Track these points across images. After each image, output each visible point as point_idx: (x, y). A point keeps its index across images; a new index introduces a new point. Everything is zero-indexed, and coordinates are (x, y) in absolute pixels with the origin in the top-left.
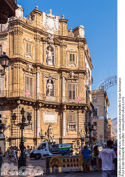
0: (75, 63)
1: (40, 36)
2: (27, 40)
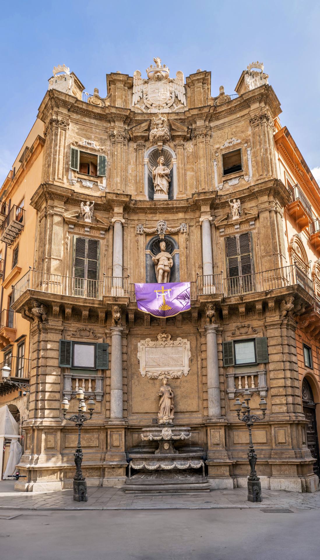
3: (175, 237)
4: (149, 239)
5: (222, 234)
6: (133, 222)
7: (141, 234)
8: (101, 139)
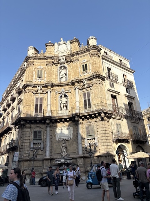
0: (88, 71)
1: (51, 61)
2: (39, 68)
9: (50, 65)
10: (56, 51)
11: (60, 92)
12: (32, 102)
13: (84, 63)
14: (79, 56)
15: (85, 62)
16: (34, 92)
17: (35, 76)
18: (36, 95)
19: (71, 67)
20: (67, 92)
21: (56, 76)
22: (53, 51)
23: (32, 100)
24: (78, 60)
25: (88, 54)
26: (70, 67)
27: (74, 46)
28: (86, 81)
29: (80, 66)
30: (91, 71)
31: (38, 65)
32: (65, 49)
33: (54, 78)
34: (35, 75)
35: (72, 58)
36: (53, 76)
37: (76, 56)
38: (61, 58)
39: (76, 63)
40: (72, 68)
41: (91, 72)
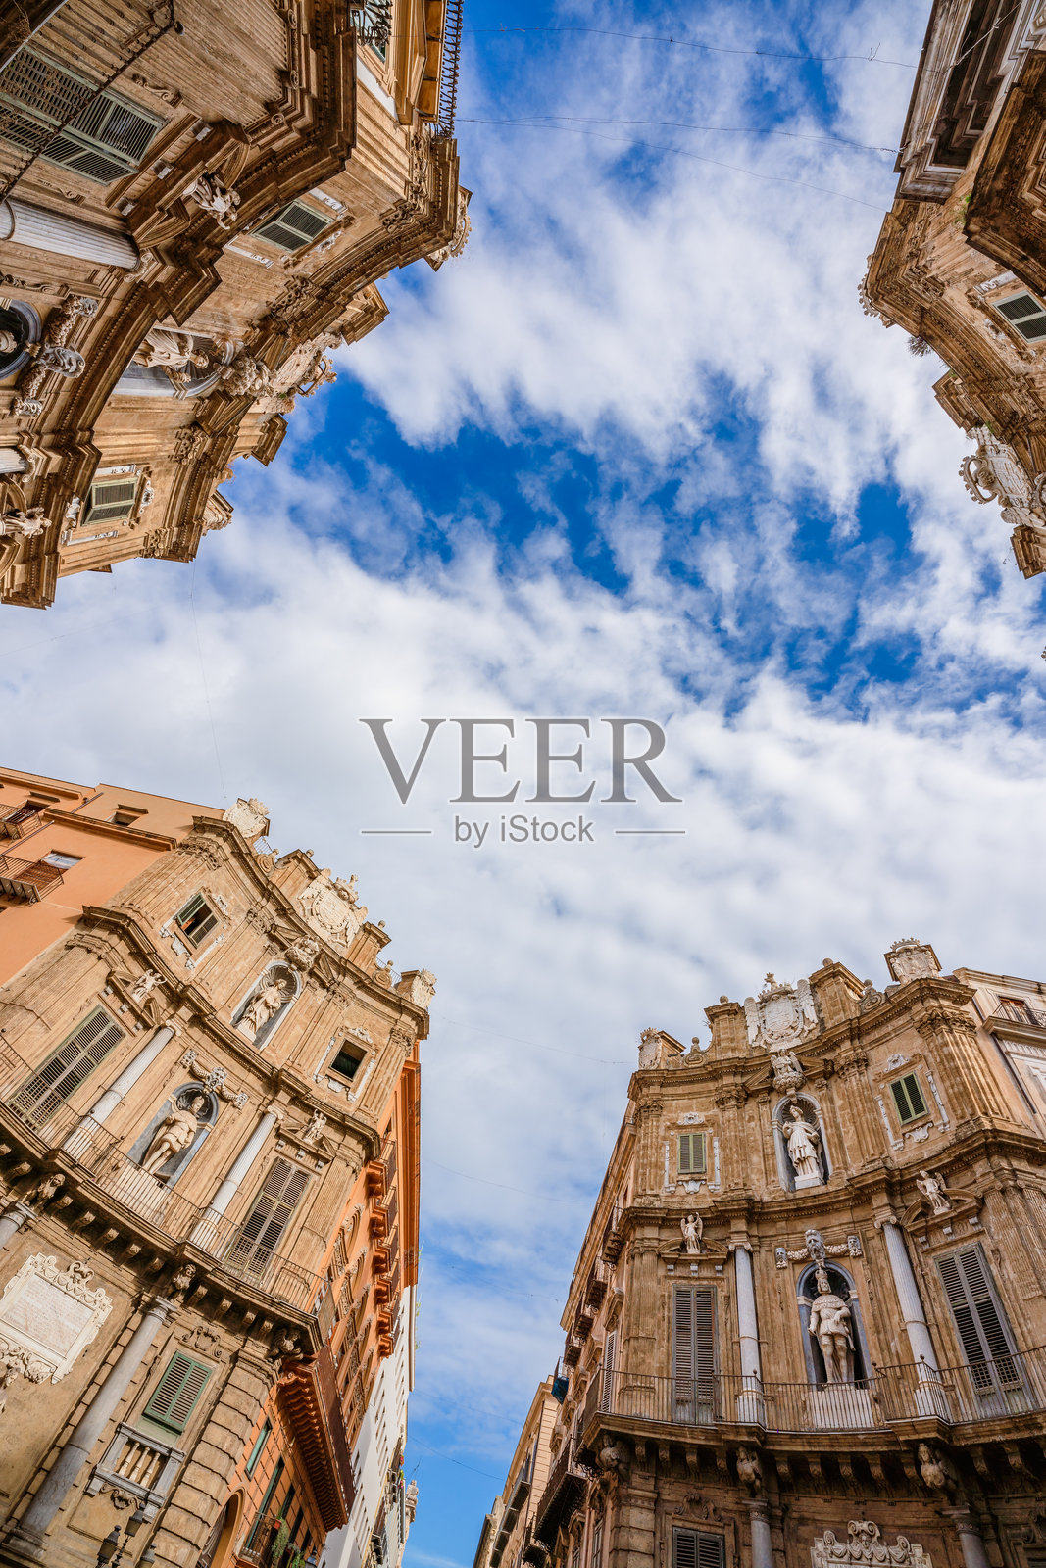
0: (932, 1118)
1: (736, 1085)
2: (686, 1122)
3: (222, 1105)
4: (189, 1080)
5: (279, 1148)
6: (189, 1040)
7: (185, 1067)
8: (239, 906)
9: (733, 1102)
10: (752, 1033)
11: (797, 1255)
12: (660, 1315)
13: (896, 1072)
14: (866, 1040)
15: (904, 1068)
16: (667, 1253)
17: (672, 1164)
18: (680, 1271)
19: (839, 1102)
20: (836, 1249)
21: (765, 1157)
22: (741, 1035)
23: (658, 1303)
24: (866, 1061)
25: (902, 1026)
26: (832, 1101)
27: (831, 998)
28: (931, 1174)
29: (884, 1095)
30: (944, 1113)
31: (683, 1110)
32: (792, 1017)
33: (759, 1170)
34: (670, 1158)
35: (829, 1056)
36: (756, 1159)
37: (847, 1044)
38: (779, 1062)
39: (853, 1081)
40: (842, 1108)
41: (946, 1120)
